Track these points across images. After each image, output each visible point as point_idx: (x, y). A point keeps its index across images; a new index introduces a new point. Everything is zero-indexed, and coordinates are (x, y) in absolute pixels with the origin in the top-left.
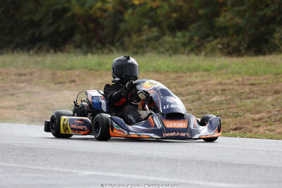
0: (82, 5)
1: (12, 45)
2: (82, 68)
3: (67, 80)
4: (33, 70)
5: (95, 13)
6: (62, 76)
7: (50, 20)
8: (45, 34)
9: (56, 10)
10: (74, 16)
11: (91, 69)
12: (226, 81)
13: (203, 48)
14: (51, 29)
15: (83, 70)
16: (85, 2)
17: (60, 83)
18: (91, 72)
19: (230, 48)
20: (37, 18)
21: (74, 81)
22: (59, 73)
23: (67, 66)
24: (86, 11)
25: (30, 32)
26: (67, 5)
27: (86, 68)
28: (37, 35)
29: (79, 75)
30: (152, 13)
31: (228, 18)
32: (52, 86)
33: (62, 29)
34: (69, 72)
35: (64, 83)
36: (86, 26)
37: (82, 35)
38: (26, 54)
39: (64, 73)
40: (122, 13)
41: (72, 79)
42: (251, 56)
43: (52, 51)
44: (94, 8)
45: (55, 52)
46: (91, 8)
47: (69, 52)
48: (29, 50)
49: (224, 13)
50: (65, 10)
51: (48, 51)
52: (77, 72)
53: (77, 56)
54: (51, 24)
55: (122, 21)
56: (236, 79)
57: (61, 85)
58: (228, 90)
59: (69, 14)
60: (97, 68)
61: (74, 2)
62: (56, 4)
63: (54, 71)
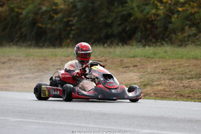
0: (142, 11)
1: (92, 40)
2: (141, 56)
3: (131, 65)
4: (107, 58)
5: (150, 17)
6: (128, 62)
7: (119, 23)
8: (115, 32)
10: (136, 19)
11: (148, 57)
14: (120, 29)
15: (143, 58)
16: (144, 9)
18: (149, 59)
20: (109, 21)
21: (136, 66)
22: (126, 60)
23: (131, 55)
24: (144, 15)
25: (104, 31)
26: (131, 11)
27: (145, 56)
28: (109, 33)
29: (139, 62)
32: (121, 69)
33: (128, 28)
34: (132, 59)
35: (129, 67)
36: (145, 26)
37: (141, 33)
38: (102, 46)
39: (129, 60)
40: (170, 17)
41: (135, 64)
43: (120, 44)
44: (150, 13)
45: (123, 45)
46: (148, 13)
47: (132, 45)
48: (104, 44)
50: (130, 15)
51: (117, 44)
52: (138, 59)
53: (138, 48)
54: (120, 25)
55: (171, 23)
57: (127, 68)
59: (132, 18)
60: (152, 56)
61: (136, 9)
62: (123, 11)
63: (122, 59)
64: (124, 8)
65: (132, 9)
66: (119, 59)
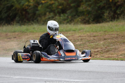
0: (19, 4)
2: (19, 31)
3: (12, 37)
5: (25, 7)
6: (10, 36)
7: (5, 11)
8: (3, 17)
9: (8, 6)
10: (16, 9)
11: (23, 32)
12: (83, 35)
13: (73, 21)
14: (6, 15)
15: (20, 32)
16: (21, 2)
17: (9, 38)
18: (23, 33)
19: (85, 21)
21: (15, 37)
22: (9, 34)
23: (13, 31)
24: (21, 6)
26: (13, 4)
27: (21, 31)
29: (18, 35)
30: (51, 6)
31: (84, 7)
32: (6, 40)
33: (11, 14)
34: (13, 33)
35: (11, 38)
37: (19, 17)
39: (11, 34)
40: (37, 7)
41: (15, 36)
42: (94, 23)
43: (6, 24)
44: (25, 5)
45: (8, 25)
46: (23, 5)
47: (13, 25)
49: (82, 5)
50: (12, 6)
51: (4, 24)
52: (17, 33)
54: (6, 13)
55: (37, 10)
56: (87, 34)
57: (10, 39)
58: (83, 39)
59: (14, 8)
60: (26, 31)
61: (16, 2)
62: (8, 4)
63: (7, 33)
64: (8, 2)
65: (14, 2)
66: (5, 34)
